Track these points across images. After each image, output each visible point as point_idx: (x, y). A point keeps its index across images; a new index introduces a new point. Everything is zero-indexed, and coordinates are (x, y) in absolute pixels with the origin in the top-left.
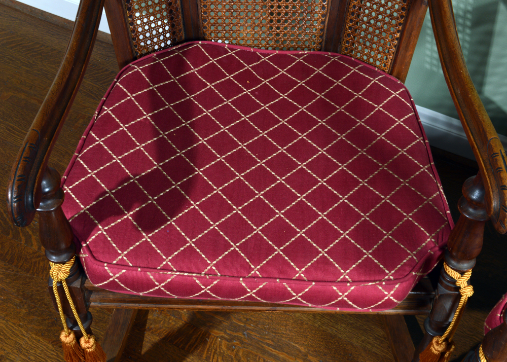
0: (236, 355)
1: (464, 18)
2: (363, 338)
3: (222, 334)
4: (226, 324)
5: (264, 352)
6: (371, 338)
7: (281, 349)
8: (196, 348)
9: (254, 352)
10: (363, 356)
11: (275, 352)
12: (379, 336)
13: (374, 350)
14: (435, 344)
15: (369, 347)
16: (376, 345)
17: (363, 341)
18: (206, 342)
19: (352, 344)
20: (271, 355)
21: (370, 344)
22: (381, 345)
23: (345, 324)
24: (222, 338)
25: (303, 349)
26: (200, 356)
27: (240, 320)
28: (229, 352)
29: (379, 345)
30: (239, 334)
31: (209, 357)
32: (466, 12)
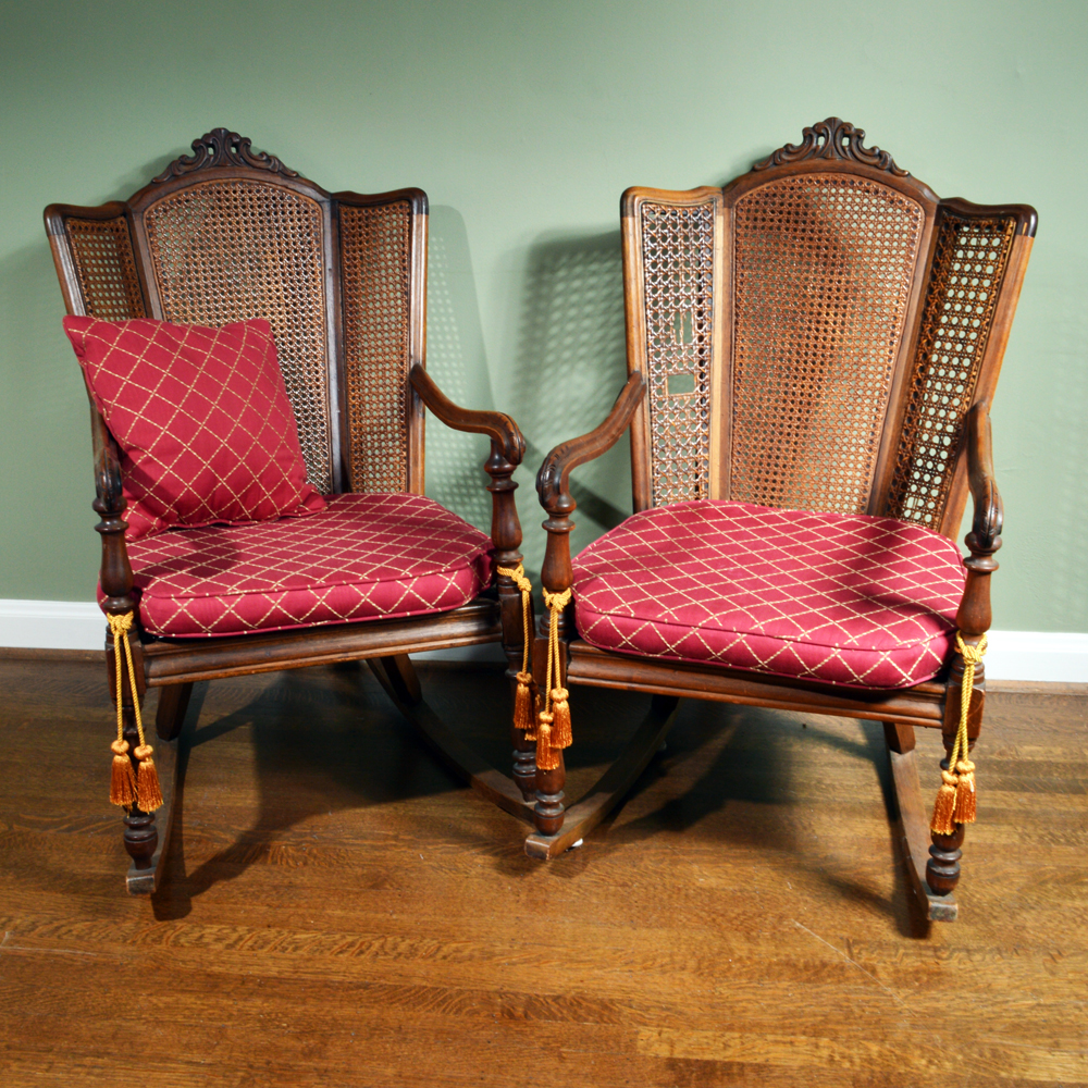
0: (310, 854)
1: (473, 478)
2: (461, 811)
3: (285, 842)
4: (287, 834)
5: (344, 844)
6: (469, 809)
7: (364, 838)
8: (256, 858)
9: (332, 846)
10: (465, 824)
11: (356, 842)
13: (477, 816)
14: (519, 679)
15: (470, 815)
16: (477, 813)
17: (461, 813)
18: (267, 853)
19: (448, 818)
20: (353, 845)
21: (470, 813)
24: (286, 845)
25: (391, 833)
26: (264, 863)
27: (304, 829)
28: (300, 854)
30: (308, 838)
31: (276, 862)
32: (473, 470)
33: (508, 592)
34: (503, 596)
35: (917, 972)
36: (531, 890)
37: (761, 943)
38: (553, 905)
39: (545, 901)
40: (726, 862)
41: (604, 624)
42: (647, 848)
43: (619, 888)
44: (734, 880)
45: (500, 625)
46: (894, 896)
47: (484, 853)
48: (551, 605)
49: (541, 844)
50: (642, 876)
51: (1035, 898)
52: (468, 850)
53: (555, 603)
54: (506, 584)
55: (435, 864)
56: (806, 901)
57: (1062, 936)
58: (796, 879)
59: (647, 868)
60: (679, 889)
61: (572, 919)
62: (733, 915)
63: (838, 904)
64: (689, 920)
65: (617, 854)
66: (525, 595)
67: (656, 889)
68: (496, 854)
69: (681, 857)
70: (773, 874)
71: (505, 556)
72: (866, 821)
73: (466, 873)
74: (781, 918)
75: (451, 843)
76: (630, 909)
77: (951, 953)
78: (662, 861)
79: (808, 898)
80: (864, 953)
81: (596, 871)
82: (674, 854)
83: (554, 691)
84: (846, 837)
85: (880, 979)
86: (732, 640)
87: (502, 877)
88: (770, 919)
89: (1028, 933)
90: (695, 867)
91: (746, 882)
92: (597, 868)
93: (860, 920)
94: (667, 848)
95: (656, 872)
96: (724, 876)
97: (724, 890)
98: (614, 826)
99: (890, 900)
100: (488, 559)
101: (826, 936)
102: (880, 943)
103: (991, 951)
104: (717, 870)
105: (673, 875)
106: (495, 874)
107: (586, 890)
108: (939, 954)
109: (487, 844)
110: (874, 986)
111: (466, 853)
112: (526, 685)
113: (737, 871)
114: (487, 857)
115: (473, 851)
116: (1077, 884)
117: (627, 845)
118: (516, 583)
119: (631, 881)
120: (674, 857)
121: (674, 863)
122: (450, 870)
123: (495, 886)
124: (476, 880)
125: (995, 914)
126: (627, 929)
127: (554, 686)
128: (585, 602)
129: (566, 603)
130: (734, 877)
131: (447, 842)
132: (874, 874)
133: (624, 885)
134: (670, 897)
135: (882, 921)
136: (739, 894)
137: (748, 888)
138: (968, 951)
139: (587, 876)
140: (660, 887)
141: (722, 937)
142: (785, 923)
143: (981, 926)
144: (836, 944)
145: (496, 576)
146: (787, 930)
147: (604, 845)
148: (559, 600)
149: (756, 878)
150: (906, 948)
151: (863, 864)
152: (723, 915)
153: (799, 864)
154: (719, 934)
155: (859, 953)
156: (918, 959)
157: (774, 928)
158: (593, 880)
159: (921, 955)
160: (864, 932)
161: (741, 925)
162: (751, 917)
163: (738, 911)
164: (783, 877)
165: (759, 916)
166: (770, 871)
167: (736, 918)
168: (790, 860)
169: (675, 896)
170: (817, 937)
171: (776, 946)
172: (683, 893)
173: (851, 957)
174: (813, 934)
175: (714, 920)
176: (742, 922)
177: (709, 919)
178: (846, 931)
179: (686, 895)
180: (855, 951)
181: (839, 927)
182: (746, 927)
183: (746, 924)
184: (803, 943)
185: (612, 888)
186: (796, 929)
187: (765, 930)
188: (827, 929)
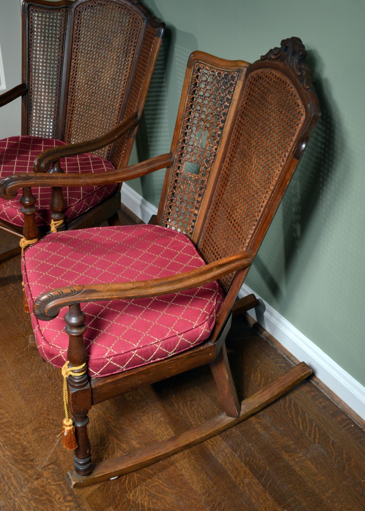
35: (47, 493)
37: (34, 435)
38: (21, 366)
61: (14, 375)
64: (38, 406)
76: (33, 387)
80: (51, 470)
84: (147, 428)
85: (32, 483)
101: (55, 452)
102: (63, 472)
108: (68, 496)
110: (26, 483)
126: (18, 392)
132: (121, 450)
144: (51, 458)
150: (64, 483)
151: (128, 443)
152: (48, 415)
153: (110, 422)
154: (33, 419)
155: (49, 469)
156: (58, 491)
157: (50, 434)
158: (48, 368)
159: (63, 490)
160: (68, 464)
161: (44, 423)
162: (53, 424)
163: (55, 418)
164: (94, 421)
165: (56, 426)
166: (96, 415)
167: (49, 419)
168: (111, 418)
169: (53, 395)
170: (53, 450)
171: (35, 440)
172: (57, 396)
173: (44, 467)
174: (54, 448)
175: (43, 413)
176: (47, 423)
177: (42, 412)
178: (64, 458)
179: (56, 398)
180: (50, 467)
181: (66, 454)
182: (44, 425)
183: (46, 424)
184: (44, 448)
185: (46, 375)
186: (53, 441)
187: (46, 432)
188: (61, 451)
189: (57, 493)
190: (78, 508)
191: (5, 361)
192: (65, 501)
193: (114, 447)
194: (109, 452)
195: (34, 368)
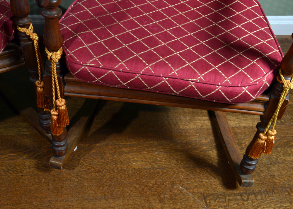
2: (16, 130)
6: (20, 129)
10: (19, 139)
12: (25, 126)
13: (24, 133)
14: (37, 85)
15: (21, 133)
16: (24, 131)
17: (16, 132)
19: (10, 135)
21: (21, 131)
22: (28, 129)
23: (3, 128)
29: (26, 130)
33: (25, 41)
34: (23, 44)
36: (54, 181)
37: (166, 202)
38: (66, 190)
39: (62, 187)
40: (144, 150)
41: (84, 71)
42: (107, 146)
43: (97, 174)
44: (148, 162)
45: (23, 59)
46: (218, 163)
47: (29, 158)
48: (51, 59)
49: (57, 163)
50: (107, 164)
51: (275, 157)
52: (21, 157)
53: (54, 57)
54: (23, 37)
55: (5, 168)
56: (182, 172)
57: (290, 179)
58: (176, 158)
59: (108, 159)
60: (125, 171)
61: (76, 198)
62: (151, 185)
63: (196, 172)
64: (131, 191)
65: (94, 151)
66: (35, 42)
67: (114, 172)
68: (35, 158)
69: (123, 149)
70: (165, 156)
71: (21, 21)
72: (200, 118)
73: (22, 172)
74: (173, 184)
75: (13, 153)
76: (103, 188)
77: (248, 196)
78: (114, 153)
79: (183, 170)
80: (211, 201)
81: (85, 163)
82: (120, 148)
83: (57, 101)
84: (193, 129)
86: (160, 81)
87: (39, 173)
88: (168, 185)
89: (276, 178)
90: (130, 156)
91: (154, 162)
92: (85, 161)
93: (207, 181)
94: (116, 144)
95: (113, 161)
96: (144, 160)
97: (145, 169)
98: (91, 132)
99: (217, 166)
100: (11, 22)
101: (194, 193)
102: (217, 194)
103: (264, 192)
104: (140, 156)
105: (121, 162)
106: (35, 171)
107: (81, 177)
108: (243, 197)
109: (30, 152)
111: (21, 159)
112: (41, 88)
113: (149, 156)
114: (31, 160)
115: (24, 157)
116: (289, 147)
117: (97, 145)
118: (30, 36)
119: (102, 168)
120: (120, 150)
121: (121, 154)
122: (13, 171)
123: (37, 180)
124: (27, 177)
125: (261, 169)
126: (103, 201)
127: (57, 98)
128: (71, 56)
129: (59, 58)
130: (148, 160)
131: (10, 152)
132: (208, 151)
133: (99, 172)
134: (121, 177)
135: (216, 180)
136: (152, 171)
137: (156, 166)
138: (255, 194)
139: (81, 167)
140: (116, 171)
141: (148, 200)
142: (175, 187)
143: (257, 177)
144: (199, 198)
145: (17, 31)
146: (176, 191)
147: (87, 145)
148: (56, 56)
149: (159, 159)
150: (229, 196)
151: (203, 145)
152: (146, 186)
153: (176, 148)
154: (146, 199)
155: (210, 202)
156: (235, 202)
157: (171, 191)
158: (84, 169)
159: (236, 200)
160: (210, 188)
161: (156, 191)
162: (159, 186)
163: (153, 182)
164: (170, 157)
165: (163, 184)
166: (164, 154)
167: (153, 187)
168: (172, 146)
169: (123, 176)
170: (190, 194)
171: (173, 203)
172: (127, 173)
173: (207, 205)
174: (188, 192)
175: (143, 189)
176: (156, 189)
177: (140, 189)
178: (202, 189)
179: (128, 175)
180: (208, 201)
181: (198, 186)
182: (158, 192)
183: (158, 191)
184: (185, 199)
185: (93, 174)
186: (180, 191)
187: (167, 193)
188: (194, 188)
189: (237, 204)
190: (256, 195)
191: (49, 201)
192: (247, 201)
193: (204, 154)
194: (208, 159)
195: (77, 180)
